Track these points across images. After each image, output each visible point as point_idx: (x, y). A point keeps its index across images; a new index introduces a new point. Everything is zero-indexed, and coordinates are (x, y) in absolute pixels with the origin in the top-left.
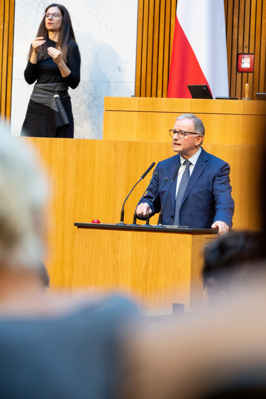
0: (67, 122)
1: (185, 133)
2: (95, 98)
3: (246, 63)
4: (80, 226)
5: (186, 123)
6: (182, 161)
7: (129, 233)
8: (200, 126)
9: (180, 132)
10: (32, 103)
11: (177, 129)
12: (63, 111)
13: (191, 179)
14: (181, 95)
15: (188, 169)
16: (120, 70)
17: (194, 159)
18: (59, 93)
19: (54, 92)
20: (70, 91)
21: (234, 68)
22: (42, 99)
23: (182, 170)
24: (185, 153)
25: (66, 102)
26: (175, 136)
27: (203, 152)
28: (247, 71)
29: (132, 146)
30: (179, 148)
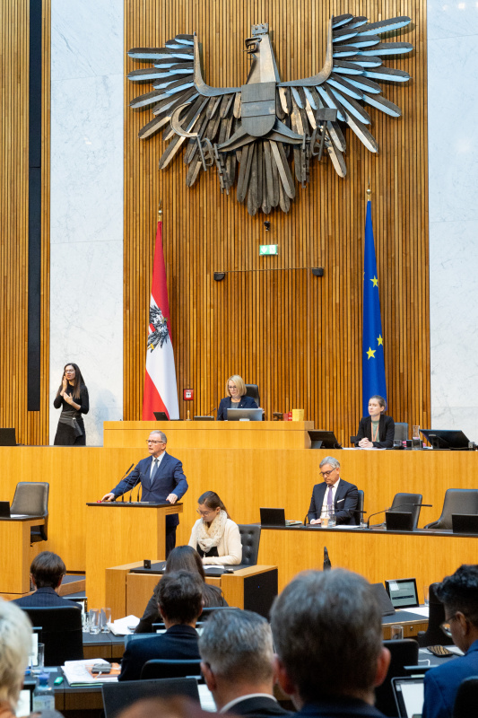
0: (81, 434)
1: (155, 442)
2: (100, 418)
3: (188, 395)
4: (90, 505)
5: (156, 436)
6: (154, 459)
7: (120, 508)
8: (164, 437)
9: (153, 441)
10: (60, 424)
11: (151, 439)
12: (78, 427)
13: (158, 470)
14: (150, 419)
15: (156, 464)
16: (114, 401)
17: (160, 458)
18: (76, 417)
19: (72, 416)
20: (83, 415)
21: (182, 398)
22: (66, 421)
23: (153, 464)
24: (155, 454)
25: (81, 422)
26: (150, 444)
27: (166, 454)
28: (190, 400)
29: (121, 451)
30: (152, 451)
